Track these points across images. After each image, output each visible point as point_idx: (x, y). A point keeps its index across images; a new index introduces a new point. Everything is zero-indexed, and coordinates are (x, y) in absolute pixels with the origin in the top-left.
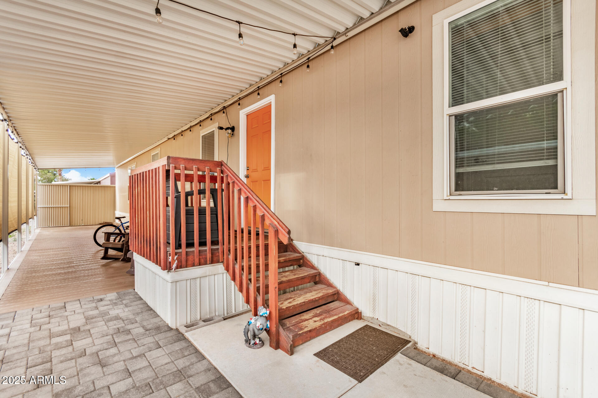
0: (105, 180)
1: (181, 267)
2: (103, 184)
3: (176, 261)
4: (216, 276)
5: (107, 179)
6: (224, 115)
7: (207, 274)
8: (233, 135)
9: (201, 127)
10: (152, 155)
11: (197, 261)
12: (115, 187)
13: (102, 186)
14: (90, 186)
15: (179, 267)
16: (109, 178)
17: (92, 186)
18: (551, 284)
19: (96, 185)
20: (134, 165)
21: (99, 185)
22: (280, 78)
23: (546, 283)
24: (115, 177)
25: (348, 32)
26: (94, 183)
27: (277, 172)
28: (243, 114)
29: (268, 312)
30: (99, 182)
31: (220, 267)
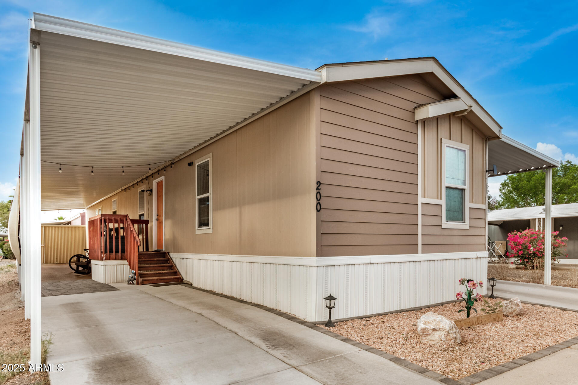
0: (76, 220)
1: (107, 260)
2: (74, 224)
3: (105, 257)
4: (124, 265)
5: (77, 219)
6: (147, 181)
7: (120, 264)
8: (151, 194)
9: (138, 186)
10: (113, 200)
11: (114, 257)
12: (85, 227)
13: (73, 227)
14: (60, 227)
15: (106, 259)
16: (80, 218)
17: (61, 227)
18: (209, 254)
19: (66, 225)
20: (100, 208)
21: (69, 225)
22: (165, 169)
23: (207, 254)
24: (85, 217)
25: (181, 156)
26: (64, 224)
27: (165, 219)
28: (155, 182)
29: (135, 271)
30: (70, 223)
31: (125, 262)
